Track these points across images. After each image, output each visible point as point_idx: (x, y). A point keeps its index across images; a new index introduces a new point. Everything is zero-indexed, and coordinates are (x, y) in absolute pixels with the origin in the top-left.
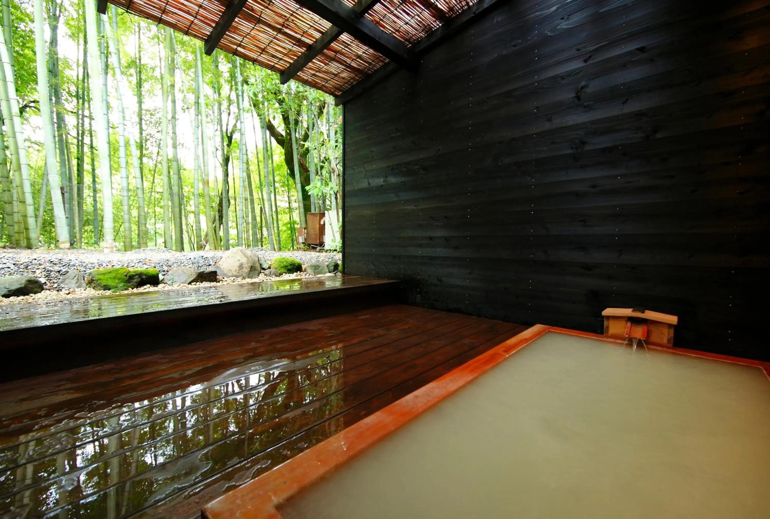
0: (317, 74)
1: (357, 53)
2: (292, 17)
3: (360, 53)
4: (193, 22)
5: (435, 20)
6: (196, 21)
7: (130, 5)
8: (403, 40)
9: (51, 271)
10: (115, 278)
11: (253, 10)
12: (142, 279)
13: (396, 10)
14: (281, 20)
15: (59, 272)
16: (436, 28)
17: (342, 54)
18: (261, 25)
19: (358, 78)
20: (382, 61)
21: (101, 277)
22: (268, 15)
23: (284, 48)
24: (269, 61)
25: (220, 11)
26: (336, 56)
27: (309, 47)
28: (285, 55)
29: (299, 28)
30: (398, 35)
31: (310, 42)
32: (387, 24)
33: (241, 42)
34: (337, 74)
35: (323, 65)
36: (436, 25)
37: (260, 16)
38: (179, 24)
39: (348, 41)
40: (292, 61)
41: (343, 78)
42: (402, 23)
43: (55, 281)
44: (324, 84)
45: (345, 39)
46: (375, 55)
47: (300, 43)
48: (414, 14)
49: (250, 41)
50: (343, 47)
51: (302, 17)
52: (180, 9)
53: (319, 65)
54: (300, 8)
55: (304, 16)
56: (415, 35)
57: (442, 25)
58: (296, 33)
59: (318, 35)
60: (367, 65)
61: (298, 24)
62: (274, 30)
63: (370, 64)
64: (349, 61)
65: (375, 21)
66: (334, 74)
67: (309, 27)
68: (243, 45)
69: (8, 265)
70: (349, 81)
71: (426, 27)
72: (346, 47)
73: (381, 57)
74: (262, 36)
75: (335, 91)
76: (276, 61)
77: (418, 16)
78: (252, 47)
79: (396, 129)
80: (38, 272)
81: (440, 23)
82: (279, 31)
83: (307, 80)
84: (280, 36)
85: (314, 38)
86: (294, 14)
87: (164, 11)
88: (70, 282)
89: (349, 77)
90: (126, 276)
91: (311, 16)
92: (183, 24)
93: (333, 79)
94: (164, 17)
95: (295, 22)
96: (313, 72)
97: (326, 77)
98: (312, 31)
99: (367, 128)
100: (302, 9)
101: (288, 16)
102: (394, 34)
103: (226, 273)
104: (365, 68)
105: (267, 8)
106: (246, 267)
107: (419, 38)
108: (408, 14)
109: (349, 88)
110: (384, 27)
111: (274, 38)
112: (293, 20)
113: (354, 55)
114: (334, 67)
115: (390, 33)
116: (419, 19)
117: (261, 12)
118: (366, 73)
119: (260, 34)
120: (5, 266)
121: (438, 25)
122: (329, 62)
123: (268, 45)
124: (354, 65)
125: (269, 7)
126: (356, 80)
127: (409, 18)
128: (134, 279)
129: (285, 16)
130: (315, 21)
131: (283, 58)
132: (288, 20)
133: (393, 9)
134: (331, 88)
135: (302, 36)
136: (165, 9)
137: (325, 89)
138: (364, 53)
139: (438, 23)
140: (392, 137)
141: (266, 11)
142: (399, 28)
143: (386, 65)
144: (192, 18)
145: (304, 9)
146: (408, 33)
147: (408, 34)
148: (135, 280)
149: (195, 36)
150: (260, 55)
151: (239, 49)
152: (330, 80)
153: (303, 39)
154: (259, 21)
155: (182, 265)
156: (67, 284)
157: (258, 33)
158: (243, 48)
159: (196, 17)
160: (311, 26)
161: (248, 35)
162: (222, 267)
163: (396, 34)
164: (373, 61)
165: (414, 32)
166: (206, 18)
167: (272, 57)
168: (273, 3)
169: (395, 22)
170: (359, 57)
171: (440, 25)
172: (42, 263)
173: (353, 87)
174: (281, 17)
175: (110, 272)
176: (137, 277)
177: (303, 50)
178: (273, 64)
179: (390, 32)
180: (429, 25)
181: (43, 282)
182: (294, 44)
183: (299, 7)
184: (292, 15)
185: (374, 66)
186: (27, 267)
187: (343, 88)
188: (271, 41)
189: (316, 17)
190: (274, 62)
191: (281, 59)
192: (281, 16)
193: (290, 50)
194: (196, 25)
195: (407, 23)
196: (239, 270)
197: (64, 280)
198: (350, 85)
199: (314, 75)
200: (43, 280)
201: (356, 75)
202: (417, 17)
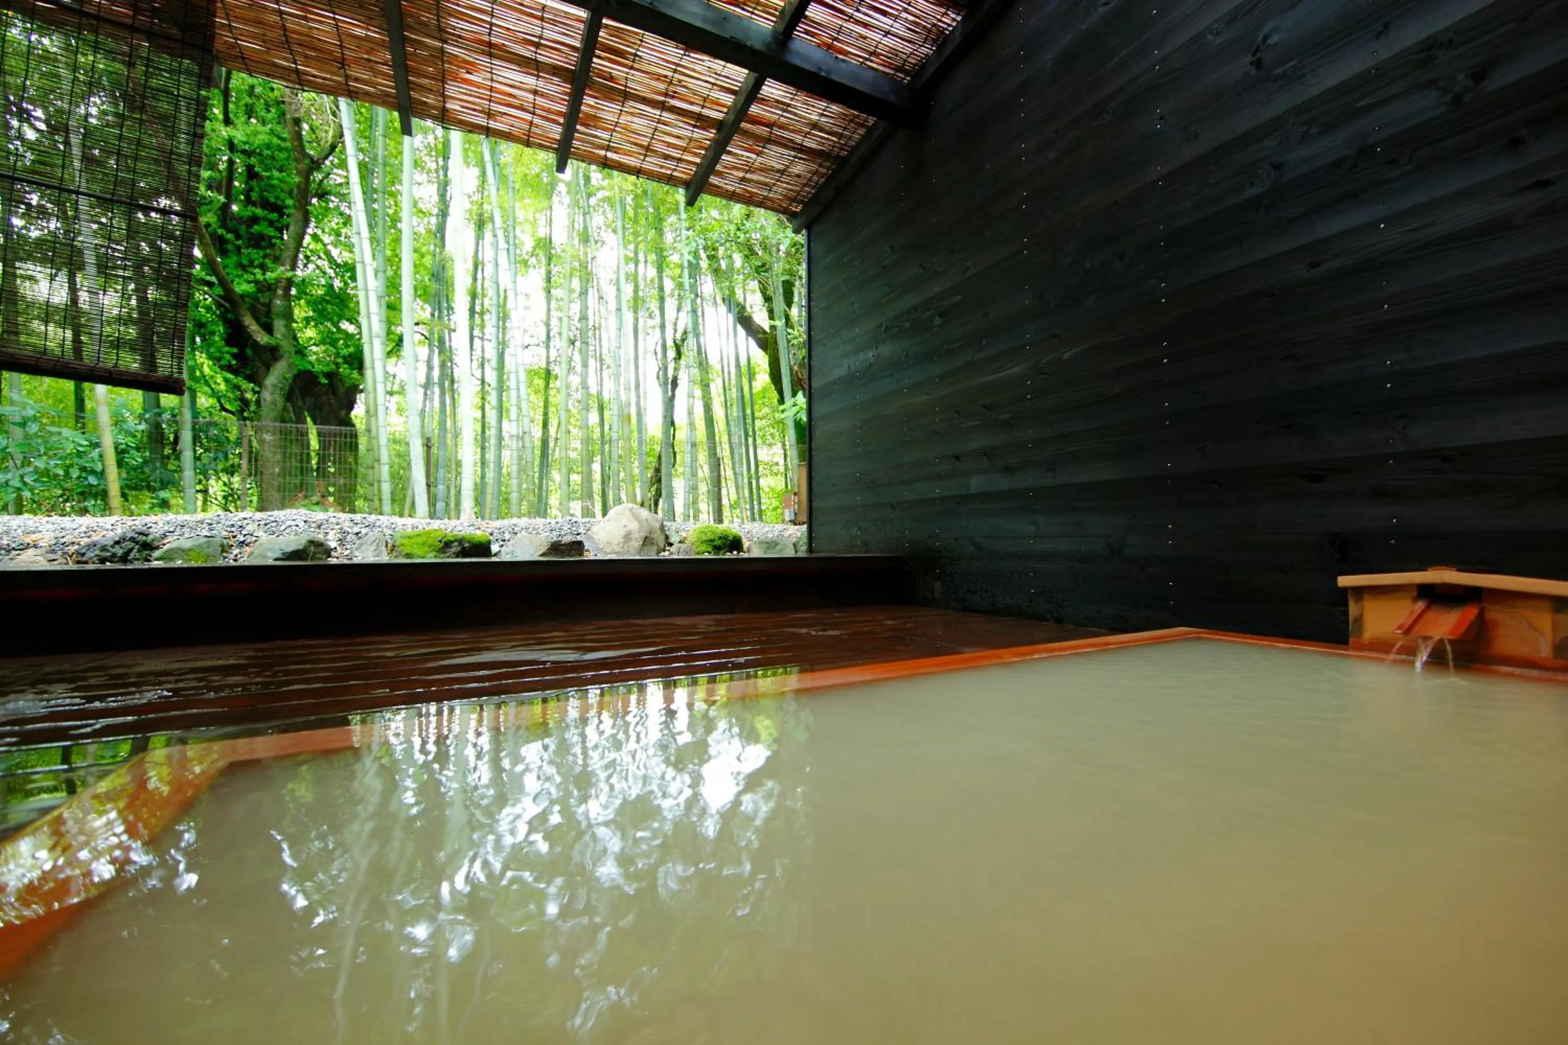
0: (748, 176)
1: (809, 119)
2: (676, 76)
3: (815, 117)
4: (531, 122)
5: (943, 10)
6: (536, 120)
7: (443, 115)
8: (892, 72)
9: (348, 533)
10: (424, 544)
11: (611, 78)
12: (464, 548)
13: (858, 11)
14: (662, 87)
15: (357, 534)
16: (951, 29)
17: (782, 127)
18: (632, 103)
19: (824, 171)
20: (861, 125)
21: (405, 541)
22: (638, 83)
23: (678, 137)
24: (662, 167)
25: (565, 93)
26: (771, 132)
27: (719, 125)
28: (685, 150)
29: (695, 94)
30: (879, 64)
31: (720, 116)
32: (848, 44)
33: (610, 141)
34: (784, 170)
35: (754, 156)
36: (949, 22)
37: (626, 86)
38: (515, 131)
39: (785, 97)
40: (698, 160)
41: (798, 176)
42: (877, 37)
43: (349, 547)
44: (766, 194)
45: (779, 95)
46: (844, 114)
47: (701, 121)
48: (898, 10)
49: (624, 137)
50: (780, 113)
51: (694, 70)
52: (509, 105)
53: (747, 157)
54: (685, 55)
55: (697, 68)
56: (911, 53)
57: (963, 17)
58: (692, 103)
59: (728, 99)
60: (834, 139)
61: (690, 86)
62: (654, 107)
63: (840, 136)
64: (798, 138)
65: (825, 44)
66: (778, 171)
67: (710, 86)
68: (614, 147)
69: (297, 522)
70: (810, 180)
71: (929, 31)
72: (785, 111)
73: (857, 117)
74: (639, 124)
75: (790, 205)
76: (671, 164)
77: (906, 10)
78: (628, 147)
79: (891, 247)
80: (332, 533)
81: (958, 14)
82: (663, 106)
83: (734, 192)
84: (667, 116)
85: (723, 106)
86: (678, 68)
87: (490, 115)
88: (367, 550)
89: (809, 172)
90: (440, 541)
91: (708, 64)
92: (520, 129)
93: (778, 180)
94: (493, 124)
95: (684, 83)
96: (741, 174)
97: (768, 180)
98: (716, 95)
99: (845, 260)
100: (689, 56)
101: (670, 74)
102: (868, 63)
103: (602, 546)
104: (834, 147)
105: (632, 68)
106: (636, 539)
107: (923, 58)
108: (884, 13)
109: (814, 195)
110: (846, 53)
111: (659, 122)
112: (680, 81)
113: (804, 123)
114: (775, 157)
115: (862, 63)
116: (911, 18)
117: (626, 79)
118: (838, 157)
119: (636, 120)
120: (293, 523)
121: (954, 20)
122: (763, 147)
123: (652, 138)
124: (810, 144)
125: (636, 65)
126: (824, 175)
127: (890, 22)
128: (451, 547)
129: (666, 76)
130: (716, 74)
131: (684, 157)
132: (671, 83)
133: (851, 11)
134: (781, 200)
135: (703, 107)
136: (490, 109)
137: (769, 203)
138: (822, 115)
139: (954, 16)
140: (885, 267)
141: (633, 75)
142: (876, 47)
143: (870, 130)
144: (528, 117)
145: (692, 55)
146: (895, 52)
147: (897, 55)
148: (453, 550)
149: (541, 146)
150: (644, 160)
151: (610, 155)
152: (774, 185)
153: (706, 112)
154: (626, 96)
155: (534, 532)
156: (362, 552)
157: (630, 118)
158: (616, 152)
159: (534, 114)
160: (714, 84)
161: (616, 126)
162: (596, 537)
163: (872, 61)
164: (845, 129)
165: (908, 48)
166: (549, 111)
167: (665, 159)
168: (640, 57)
169: (865, 38)
170: (815, 126)
171: (959, 18)
172: (340, 521)
173: (820, 189)
174: (658, 79)
175: (419, 535)
176: (456, 544)
177: (711, 134)
178: (669, 172)
179: (861, 60)
180: (934, 25)
181: (333, 547)
182: (694, 126)
183: (682, 52)
184: (675, 71)
185: (850, 138)
186: (319, 527)
187: (803, 196)
188: (656, 129)
189: (718, 65)
190: (669, 168)
191: (680, 160)
192: (659, 77)
193: (691, 139)
194: (537, 126)
195: (887, 33)
196: (624, 543)
197: (361, 545)
198: (814, 188)
199: (743, 179)
200: (333, 544)
201: (821, 165)
202: (904, 15)
